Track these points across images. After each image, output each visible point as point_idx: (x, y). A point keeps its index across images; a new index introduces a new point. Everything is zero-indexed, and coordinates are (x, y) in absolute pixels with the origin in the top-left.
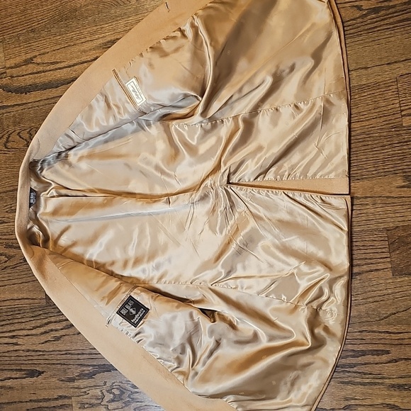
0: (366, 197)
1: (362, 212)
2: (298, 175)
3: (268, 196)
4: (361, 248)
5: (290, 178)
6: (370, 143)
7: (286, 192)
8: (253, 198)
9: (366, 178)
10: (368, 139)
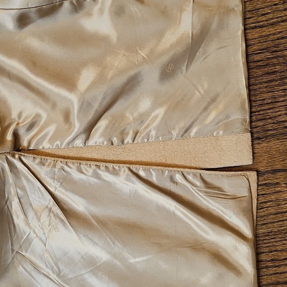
0: (275, 171)
1: (269, 198)
2: (153, 133)
3: (97, 176)
4: (270, 264)
5: (139, 139)
6: (278, 68)
7: (133, 167)
8: (66, 182)
9: (273, 136)
10: (275, 61)
